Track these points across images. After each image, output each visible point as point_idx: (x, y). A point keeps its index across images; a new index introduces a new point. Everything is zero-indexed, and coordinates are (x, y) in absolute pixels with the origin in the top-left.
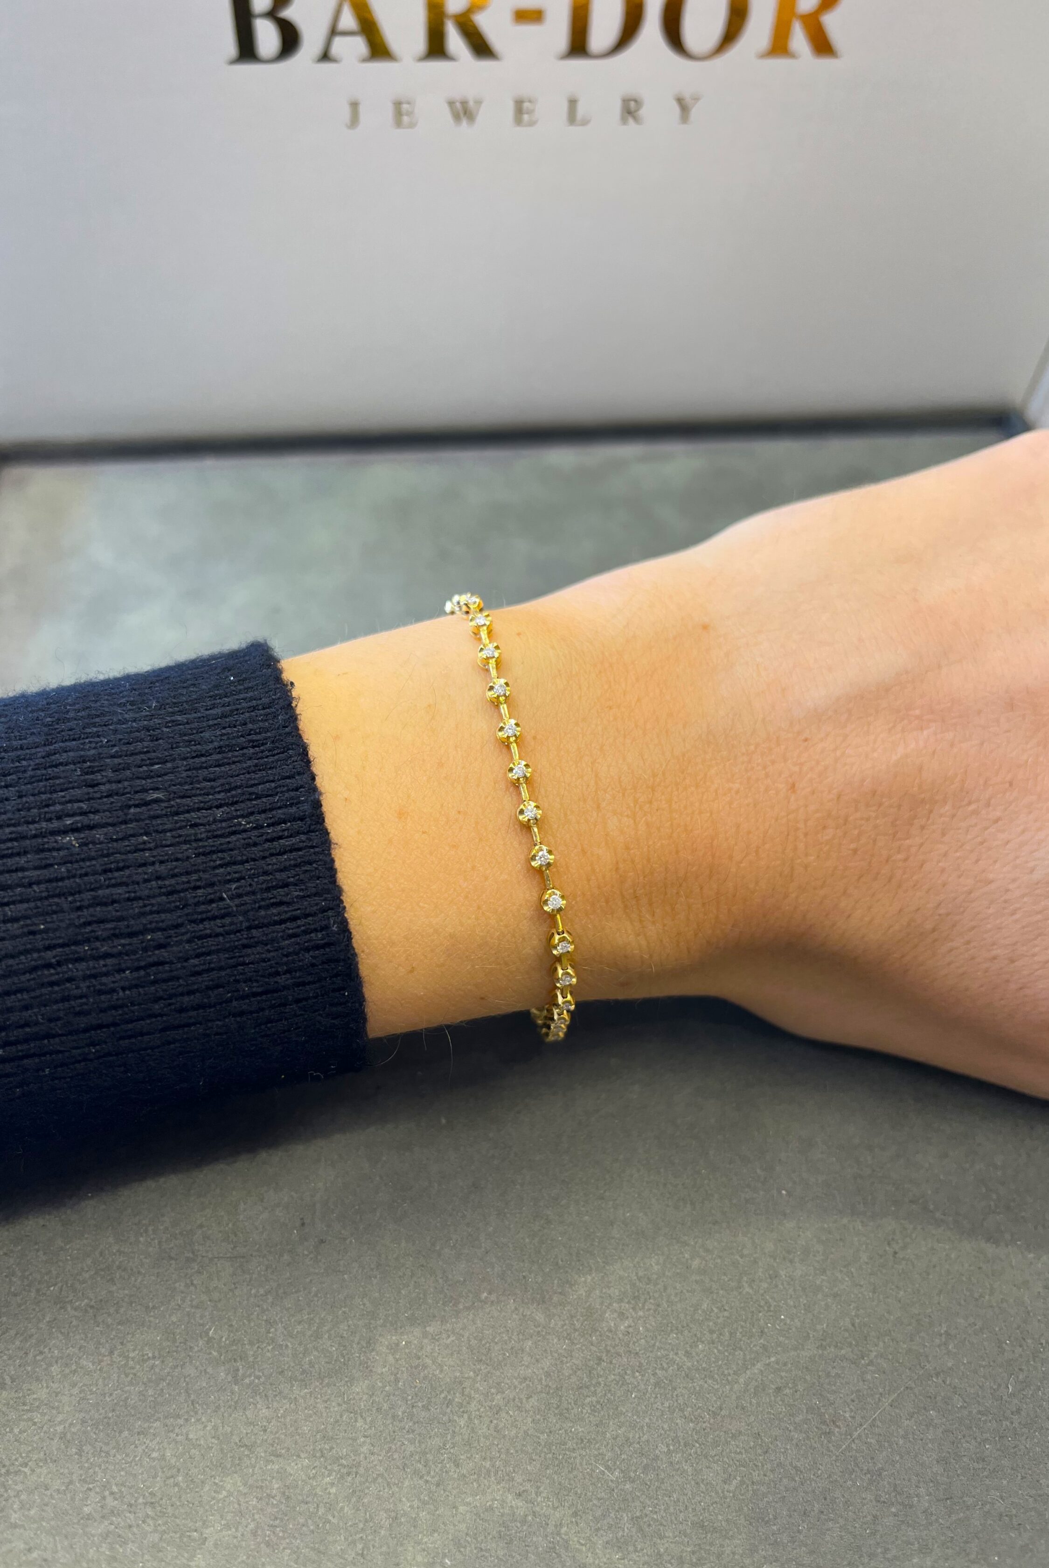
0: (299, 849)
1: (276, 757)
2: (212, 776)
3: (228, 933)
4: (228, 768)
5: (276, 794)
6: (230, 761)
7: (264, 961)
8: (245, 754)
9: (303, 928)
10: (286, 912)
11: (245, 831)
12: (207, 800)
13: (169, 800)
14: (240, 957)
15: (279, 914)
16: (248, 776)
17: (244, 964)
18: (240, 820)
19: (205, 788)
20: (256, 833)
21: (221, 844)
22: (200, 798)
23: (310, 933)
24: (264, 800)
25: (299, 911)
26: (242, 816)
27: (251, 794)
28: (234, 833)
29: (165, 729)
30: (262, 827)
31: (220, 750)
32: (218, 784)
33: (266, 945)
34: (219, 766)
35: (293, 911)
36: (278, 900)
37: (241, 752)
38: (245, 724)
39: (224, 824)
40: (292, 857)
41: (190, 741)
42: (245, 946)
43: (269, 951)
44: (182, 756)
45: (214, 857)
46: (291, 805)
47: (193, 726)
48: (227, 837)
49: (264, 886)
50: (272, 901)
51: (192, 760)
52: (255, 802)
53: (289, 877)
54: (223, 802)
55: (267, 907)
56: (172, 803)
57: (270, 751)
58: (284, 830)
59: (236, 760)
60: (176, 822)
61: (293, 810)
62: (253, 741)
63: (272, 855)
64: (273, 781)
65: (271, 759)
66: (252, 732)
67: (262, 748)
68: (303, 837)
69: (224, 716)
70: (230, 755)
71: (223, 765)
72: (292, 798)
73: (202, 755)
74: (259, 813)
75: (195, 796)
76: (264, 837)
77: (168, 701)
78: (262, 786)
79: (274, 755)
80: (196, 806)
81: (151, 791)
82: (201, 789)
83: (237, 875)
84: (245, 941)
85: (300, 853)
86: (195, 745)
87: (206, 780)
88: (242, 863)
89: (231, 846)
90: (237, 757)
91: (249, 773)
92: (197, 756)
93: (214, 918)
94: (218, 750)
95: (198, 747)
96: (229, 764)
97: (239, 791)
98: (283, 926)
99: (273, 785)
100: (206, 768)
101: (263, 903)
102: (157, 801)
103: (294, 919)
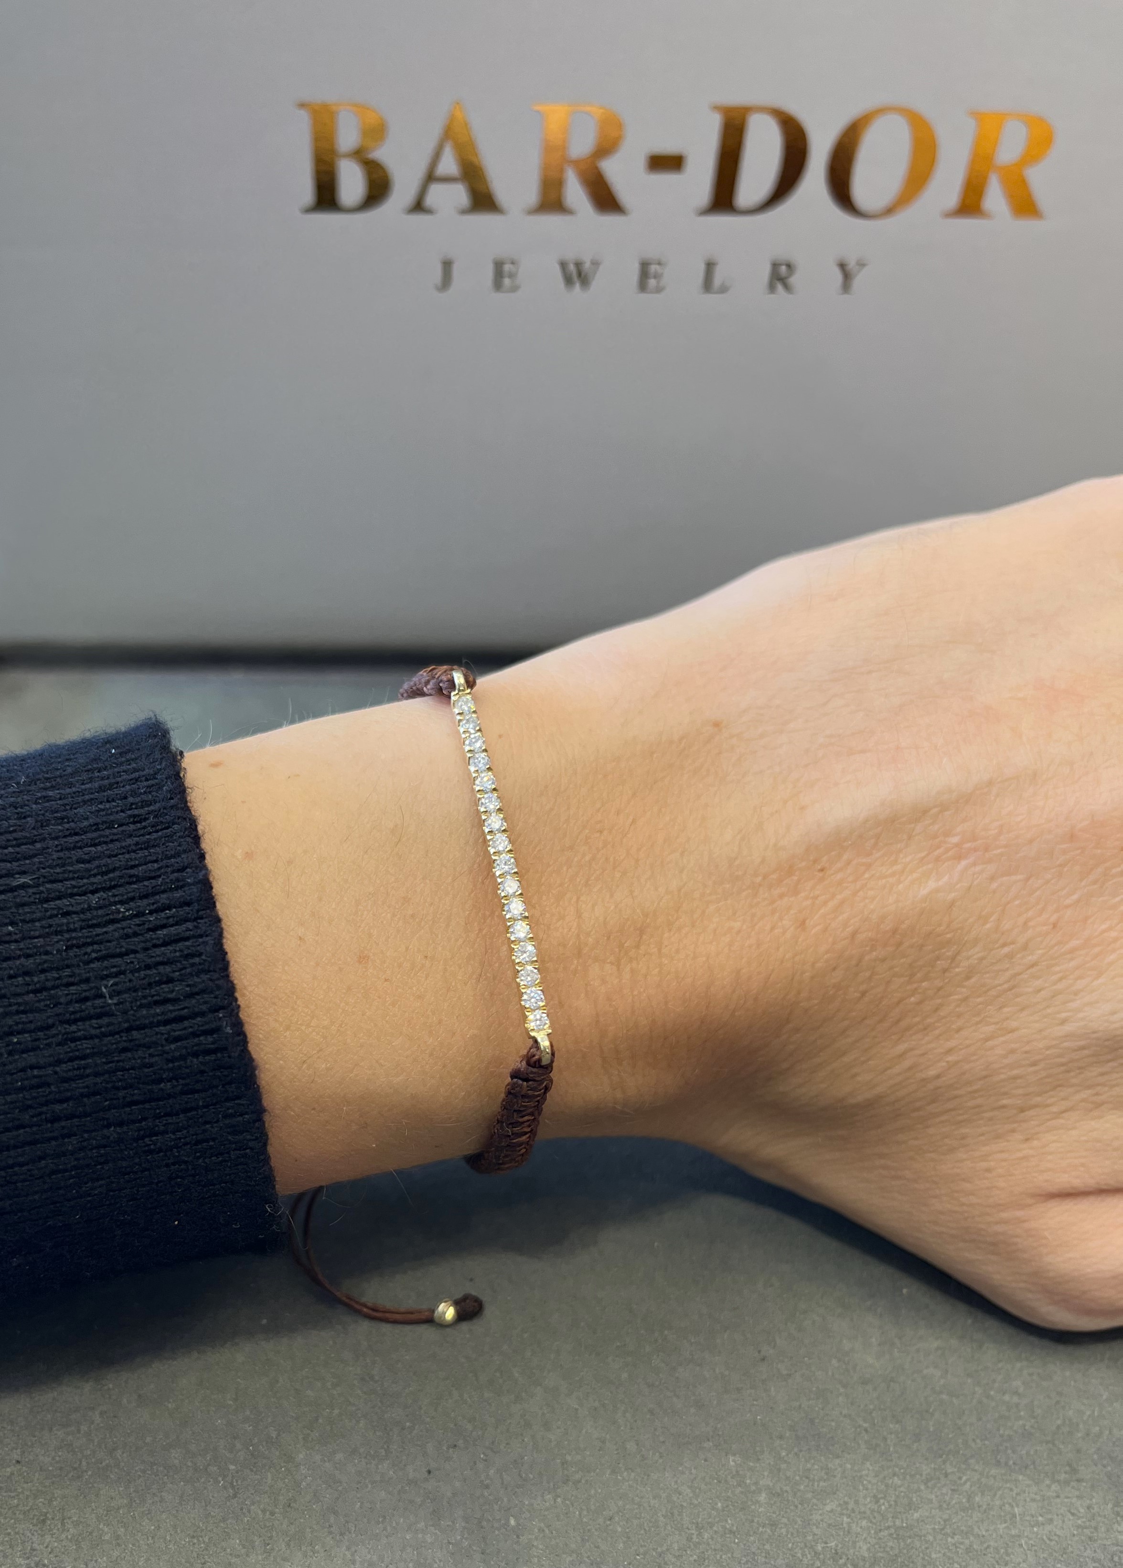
0: (187, 939)
1: (160, 833)
2: (86, 857)
3: (104, 1035)
4: (105, 847)
5: (159, 876)
6: (108, 840)
7: (146, 1066)
8: (125, 831)
9: (190, 1030)
10: (171, 1011)
11: (125, 919)
12: (81, 884)
13: (38, 886)
14: (118, 1061)
15: (163, 1013)
16: (127, 856)
17: (124, 1069)
18: (118, 906)
19: (79, 871)
20: (137, 921)
21: (97, 935)
22: (73, 883)
23: (199, 1036)
24: (146, 883)
25: (186, 1011)
26: (122, 903)
27: (131, 876)
28: (113, 921)
29: (34, 806)
30: (144, 914)
31: (96, 827)
32: (93, 866)
33: (149, 1048)
34: (95, 845)
35: (179, 1010)
36: (162, 998)
37: (121, 829)
38: (126, 798)
39: (100, 912)
40: (178, 949)
41: (63, 819)
42: (125, 1050)
43: (151, 1055)
44: (53, 836)
45: (89, 949)
46: (177, 888)
47: (65, 801)
48: (105, 926)
49: (145, 982)
50: (155, 998)
51: (65, 840)
52: (135, 886)
53: (174, 972)
54: (100, 886)
55: (149, 1006)
56: (41, 888)
57: (153, 826)
58: (168, 918)
59: (115, 837)
60: (46, 910)
61: (178, 894)
62: (134, 816)
63: (155, 946)
64: (156, 861)
65: (155, 835)
66: (134, 806)
67: (143, 824)
68: (190, 925)
69: (101, 789)
70: (107, 832)
71: (100, 844)
72: (178, 880)
73: (76, 834)
74: (141, 898)
75: (66, 880)
76: (146, 926)
77: (40, 776)
78: (144, 867)
79: (157, 831)
80: (69, 891)
81: (17, 876)
82: (74, 872)
83: (114, 970)
84: (125, 1044)
85: (187, 943)
86: (68, 823)
87: (80, 861)
88: (121, 955)
89: (106, 937)
90: (114, 834)
91: (129, 852)
92: (70, 835)
93: (90, 1017)
94: (94, 827)
95: (72, 824)
96: (105, 843)
97: (117, 873)
98: (168, 1027)
99: (156, 865)
100: (80, 848)
101: (144, 1001)
102: (23, 886)
103: (180, 1019)
